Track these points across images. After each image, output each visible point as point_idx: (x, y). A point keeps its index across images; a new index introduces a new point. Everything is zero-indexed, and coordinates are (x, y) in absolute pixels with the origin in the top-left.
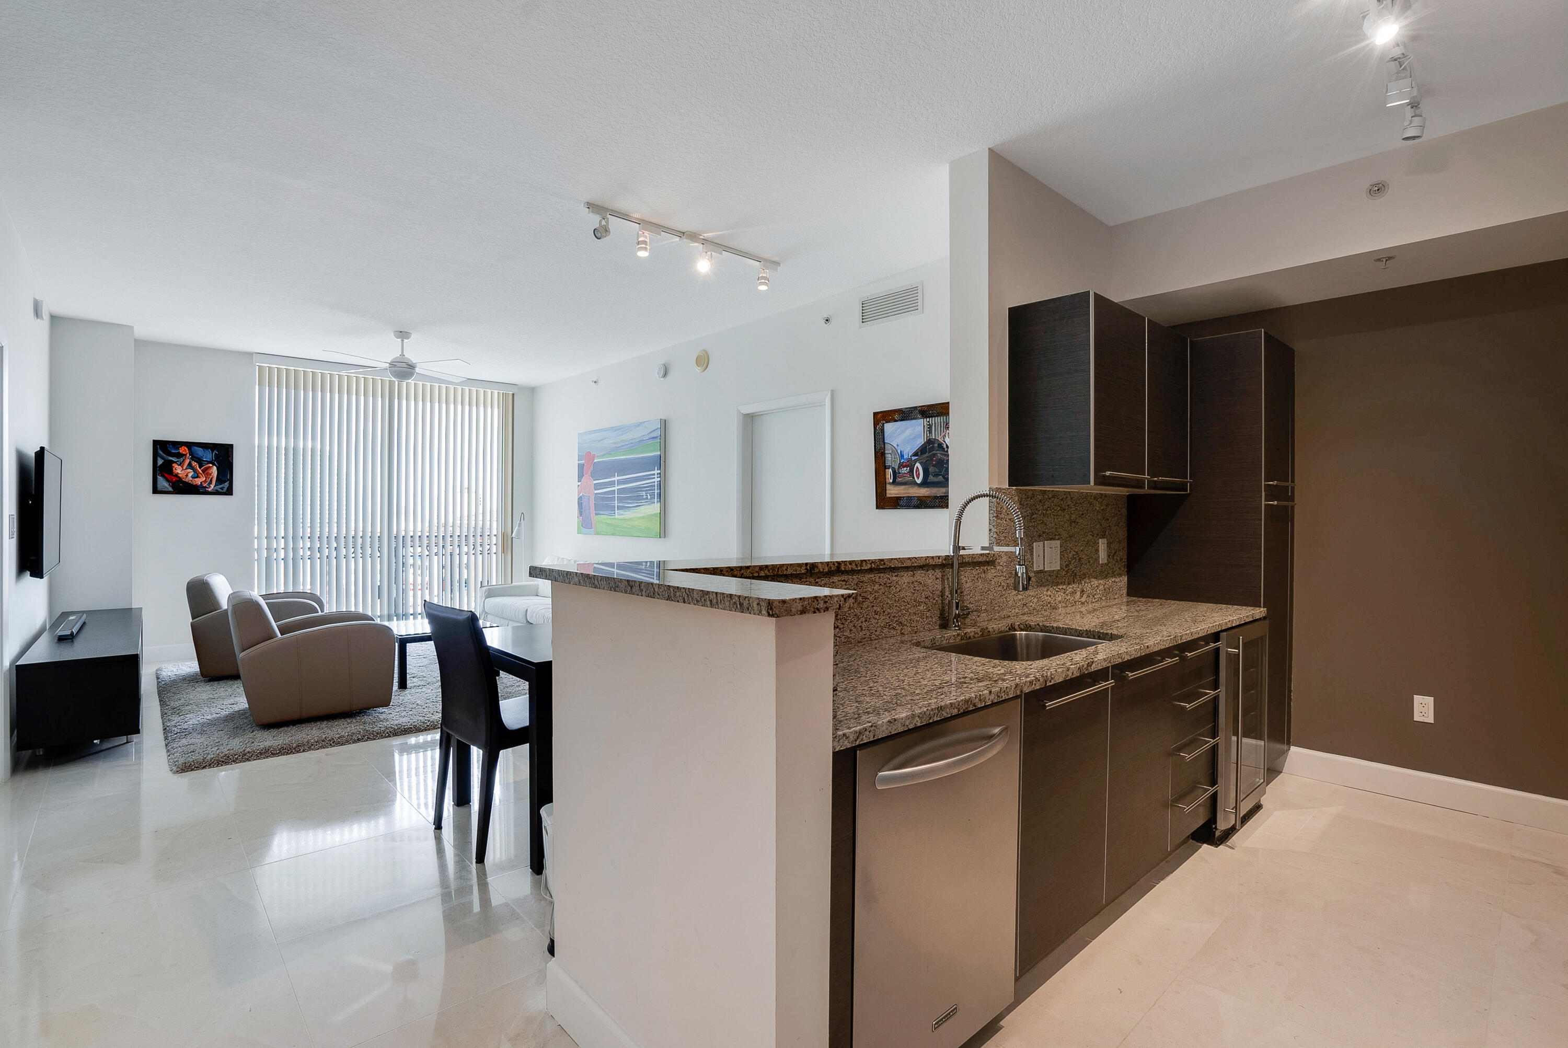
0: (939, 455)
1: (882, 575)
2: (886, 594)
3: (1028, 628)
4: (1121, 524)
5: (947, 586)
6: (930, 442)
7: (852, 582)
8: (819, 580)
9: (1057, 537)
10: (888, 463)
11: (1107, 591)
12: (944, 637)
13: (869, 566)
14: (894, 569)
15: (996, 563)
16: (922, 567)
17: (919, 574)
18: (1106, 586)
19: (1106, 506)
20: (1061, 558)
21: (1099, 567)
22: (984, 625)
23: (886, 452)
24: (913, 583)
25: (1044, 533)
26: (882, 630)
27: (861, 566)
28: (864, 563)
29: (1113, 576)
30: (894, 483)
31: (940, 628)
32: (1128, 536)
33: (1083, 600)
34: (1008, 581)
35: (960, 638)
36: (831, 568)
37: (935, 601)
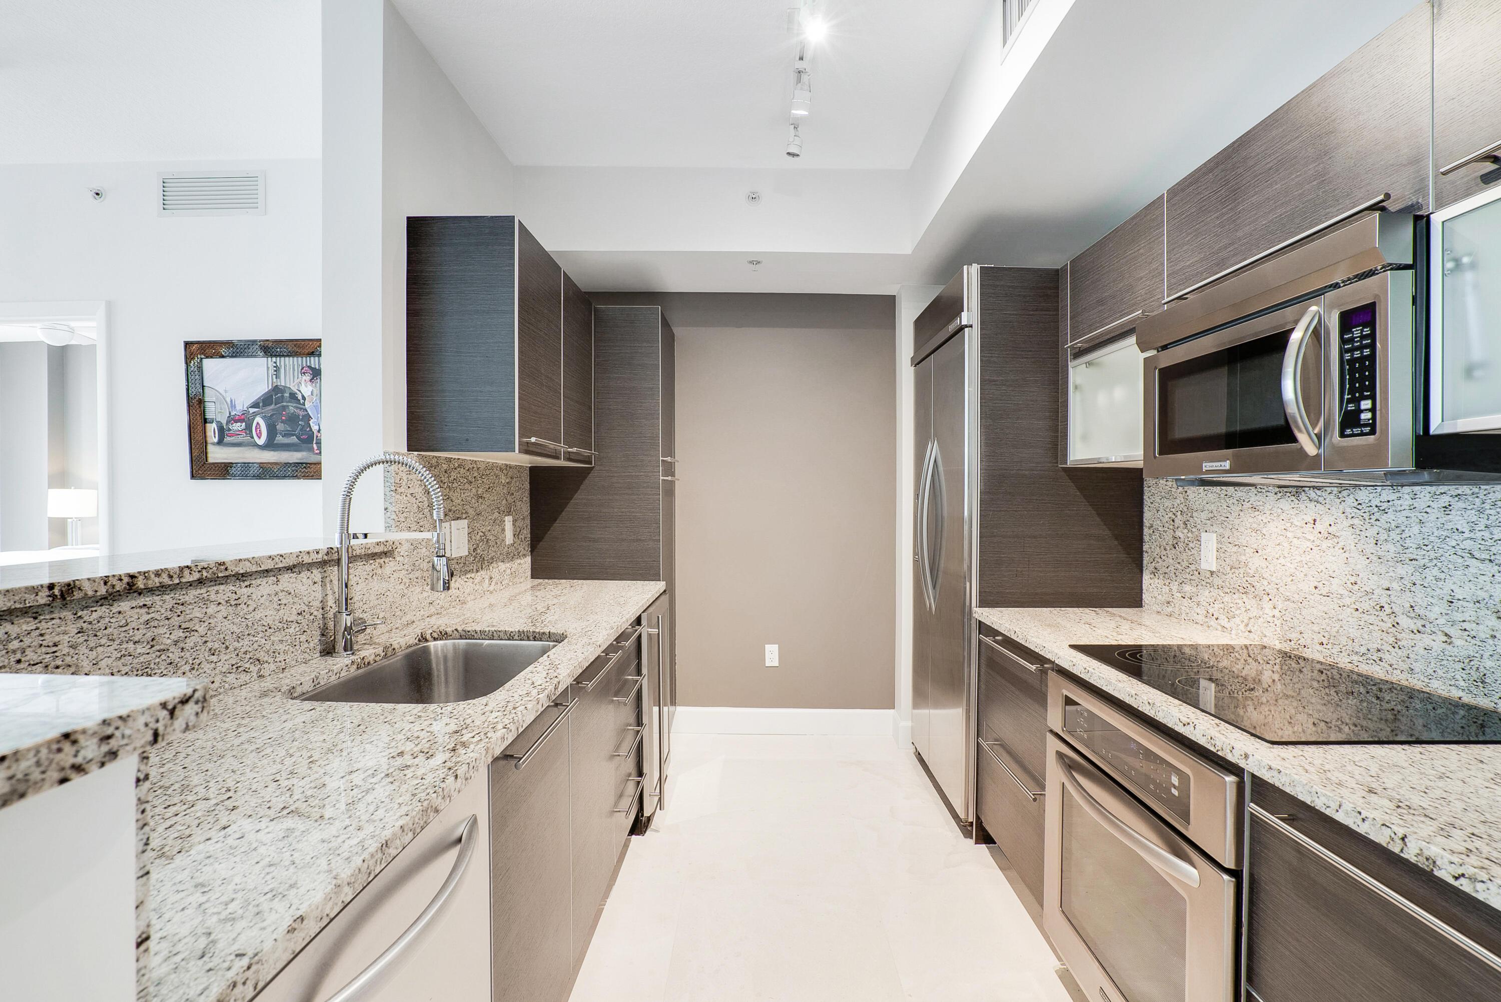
0: (291, 408)
1: (222, 587)
2: (230, 617)
3: (443, 635)
4: (525, 498)
5: (329, 592)
6: (276, 389)
7: (162, 607)
8: (85, 612)
9: (464, 516)
10: (209, 416)
11: (513, 574)
12: (333, 671)
13: (196, 576)
14: (243, 576)
15: (396, 553)
16: (290, 569)
17: (286, 579)
18: (513, 570)
19: (511, 478)
20: (469, 541)
21: (506, 548)
22: (383, 639)
23: (206, 399)
24: (277, 594)
25: (450, 510)
26: (224, 678)
27: (180, 577)
28: (187, 572)
29: (519, 557)
30: (220, 442)
31: (321, 656)
32: (531, 513)
33: (491, 588)
34: (411, 576)
35: (355, 667)
36: (113, 586)
37: (312, 617)
